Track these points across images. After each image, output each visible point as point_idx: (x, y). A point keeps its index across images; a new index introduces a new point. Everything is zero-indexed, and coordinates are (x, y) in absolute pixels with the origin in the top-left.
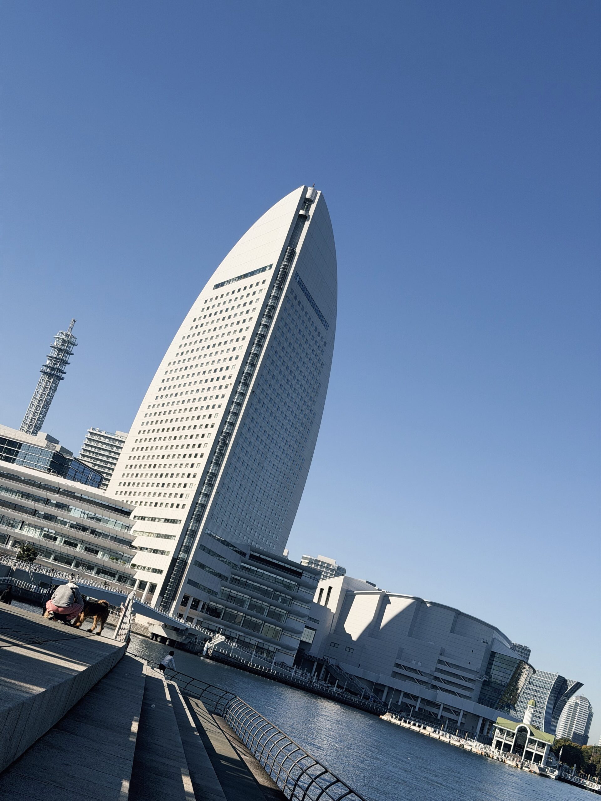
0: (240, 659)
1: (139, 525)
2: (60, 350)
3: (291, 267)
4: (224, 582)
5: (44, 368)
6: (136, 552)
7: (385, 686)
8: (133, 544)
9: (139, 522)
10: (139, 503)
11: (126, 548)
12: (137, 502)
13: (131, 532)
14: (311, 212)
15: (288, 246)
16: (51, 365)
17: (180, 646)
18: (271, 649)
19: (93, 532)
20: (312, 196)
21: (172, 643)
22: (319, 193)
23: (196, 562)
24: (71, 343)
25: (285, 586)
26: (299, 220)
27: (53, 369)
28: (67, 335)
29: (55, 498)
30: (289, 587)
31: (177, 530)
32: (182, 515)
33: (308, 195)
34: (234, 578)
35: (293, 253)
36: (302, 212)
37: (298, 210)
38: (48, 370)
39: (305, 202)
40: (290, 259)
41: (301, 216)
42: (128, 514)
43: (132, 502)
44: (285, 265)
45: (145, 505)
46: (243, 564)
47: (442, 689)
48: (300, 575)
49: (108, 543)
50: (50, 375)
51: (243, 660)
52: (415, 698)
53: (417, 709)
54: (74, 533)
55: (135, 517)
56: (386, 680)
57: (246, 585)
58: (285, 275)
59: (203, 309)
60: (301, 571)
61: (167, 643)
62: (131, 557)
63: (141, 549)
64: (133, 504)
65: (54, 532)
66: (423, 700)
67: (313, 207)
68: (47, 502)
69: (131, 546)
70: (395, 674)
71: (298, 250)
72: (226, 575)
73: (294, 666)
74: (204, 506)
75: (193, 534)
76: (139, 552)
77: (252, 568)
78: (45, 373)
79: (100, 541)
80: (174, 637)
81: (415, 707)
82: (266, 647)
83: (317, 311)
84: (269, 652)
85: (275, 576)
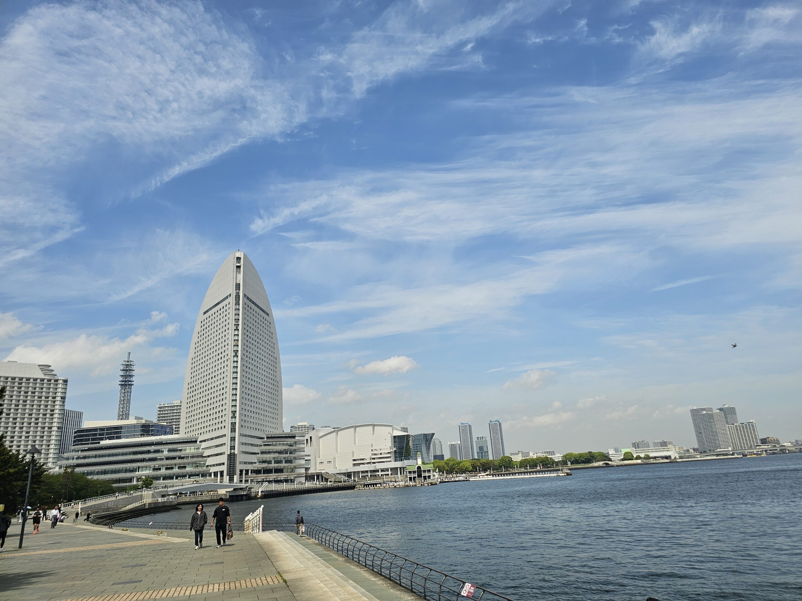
1: (204, 445)
2: (126, 370)
3: (240, 292)
4: (258, 456)
5: (120, 383)
6: (207, 459)
7: (351, 472)
9: (203, 443)
10: (200, 434)
11: (200, 459)
12: (198, 434)
13: (201, 450)
14: (242, 263)
15: (236, 283)
18: (292, 478)
19: (180, 458)
20: (239, 256)
23: (240, 452)
24: (131, 365)
26: (237, 268)
27: (125, 381)
28: (127, 362)
29: (152, 448)
30: (290, 445)
31: (224, 440)
32: (224, 432)
34: (262, 452)
35: (239, 285)
37: (234, 264)
38: (123, 383)
39: (237, 259)
40: (239, 289)
41: (237, 266)
42: (196, 441)
43: (195, 435)
44: (237, 292)
45: (204, 434)
46: (264, 443)
47: (377, 462)
48: (293, 437)
49: (190, 460)
50: (125, 385)
51: (280, 489)
52: (367, 472)
53: (369, 477)
54: (169, 462)
55: (200, 442)
56: (352, 469)
57: (269, 453)
58: (239, 297)
59: (201, 326)
60: (294, 435)
62: (205, 462)
63: (209, 456)
64: (197, 435)
65: (158, 466)
66: (371, 471)
67: (242, 260)
68: (149, 452)
69: (203, 457)
70: (354, 465)
71: (241, 283)
72: (258, 452)
73: (306, 481)
74: (235, 423)
75: (234, 439)
77: (270, 443)
78: (122, 385)
79: (185, 461)
81: (368, 476)
82: (289, 478)
83: (261, 309)
84: (291, 480)
85: (282, 443)
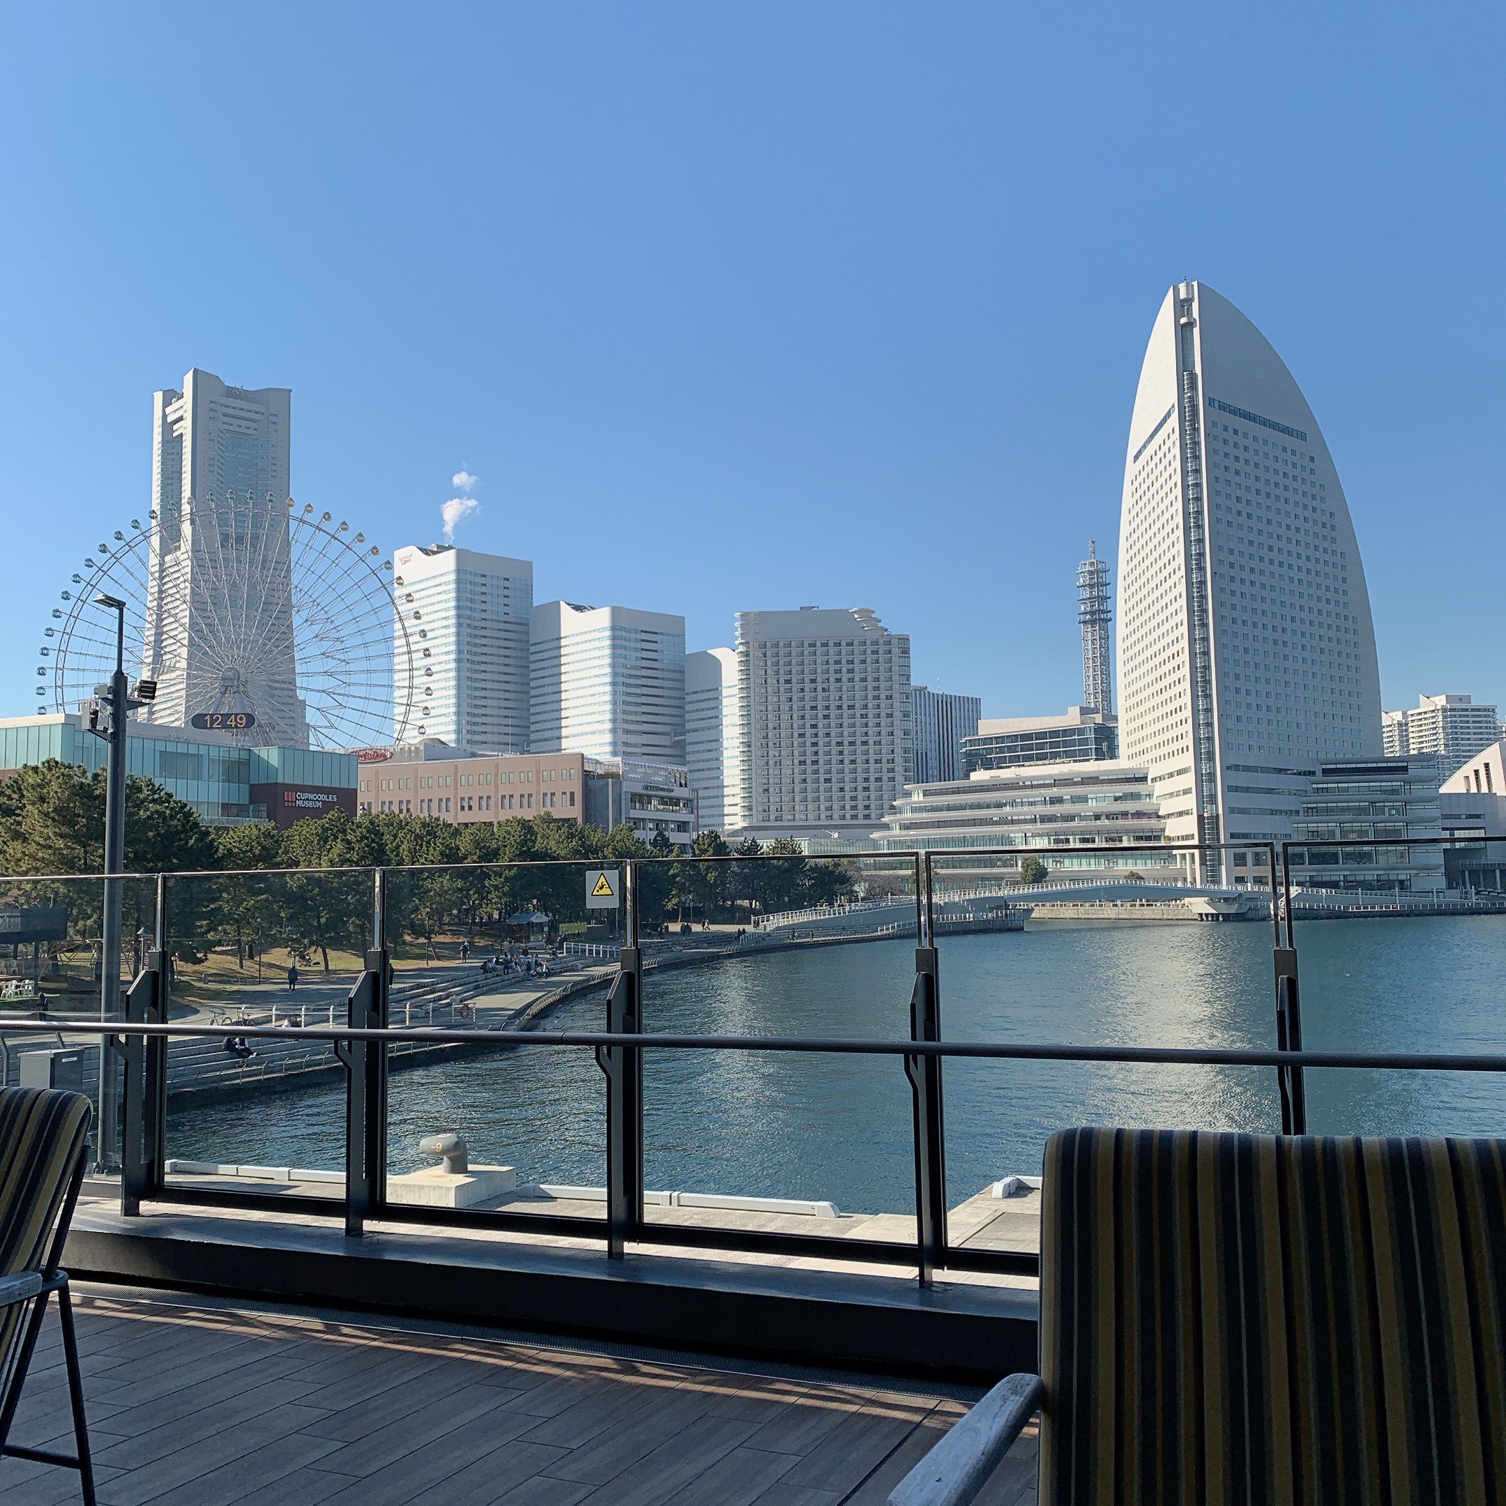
0: (1334, 907)
1: (1159, 789)
2: (1091, 586)
3: (1197, 395)
4: (1294, 818)
5: (1082, 617)
6: (1166, 822)
8: (1161, 813)
9: (1157, 784)
10: (1150, 762)
11: (1154, 821)
12: (1148, 762)
13: (1154, 800)
14: (1196, 315)
15: (1184, 371)
16: (1088, 609)
17: (1239, 917)
18: (1403, 877)
20: (1187, 294)
21: (1227, 918)
22: (1195, 284)
23: (1230, 810)
24: (1102, 572)
25: (1383, 792)
26: (1183, 333)
27: (1092, 613)
28: (1092, 564)
30: (1393, 791)
31: (1189, 780)
32: (1188, 760)
33: (1183, 295)
34: (1308, 808)
35: (1193, 377)
36: (1183, 320)
37: (1176, 321)
38: (1088, 617)
39: (1182, 306)
40: (1193, 386)
41: (1185, 325)
42: (1145, 779)
43: (1144, 763)
44: (1189, 397)
45: (1156, 762)
46: (1314, 786)
48: (1405, 769)
50: (1093, 622)
51: (1339, 907)
55: (1152, 780)
57: (1328, 811)
58: (1194, 408)
59: (1133, 494)
60: (1405, 764)
61: (1221, 919)
63: (1169, 816)
64: (1146, 765)
67: (1195, 305)
69: (1159, 817)
71: (1198, 370)
72: (1293, 808)
74: (1210, 739)
75: (1212, 777)
76: (1168, 821)
77: (1329, 785)
78: (1085, 622)
80: (1225, 909)
82: (1395, 877)
83: (1274, 426)
84: (1401, 882)
85: (1367, 784)
